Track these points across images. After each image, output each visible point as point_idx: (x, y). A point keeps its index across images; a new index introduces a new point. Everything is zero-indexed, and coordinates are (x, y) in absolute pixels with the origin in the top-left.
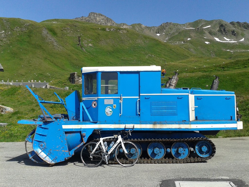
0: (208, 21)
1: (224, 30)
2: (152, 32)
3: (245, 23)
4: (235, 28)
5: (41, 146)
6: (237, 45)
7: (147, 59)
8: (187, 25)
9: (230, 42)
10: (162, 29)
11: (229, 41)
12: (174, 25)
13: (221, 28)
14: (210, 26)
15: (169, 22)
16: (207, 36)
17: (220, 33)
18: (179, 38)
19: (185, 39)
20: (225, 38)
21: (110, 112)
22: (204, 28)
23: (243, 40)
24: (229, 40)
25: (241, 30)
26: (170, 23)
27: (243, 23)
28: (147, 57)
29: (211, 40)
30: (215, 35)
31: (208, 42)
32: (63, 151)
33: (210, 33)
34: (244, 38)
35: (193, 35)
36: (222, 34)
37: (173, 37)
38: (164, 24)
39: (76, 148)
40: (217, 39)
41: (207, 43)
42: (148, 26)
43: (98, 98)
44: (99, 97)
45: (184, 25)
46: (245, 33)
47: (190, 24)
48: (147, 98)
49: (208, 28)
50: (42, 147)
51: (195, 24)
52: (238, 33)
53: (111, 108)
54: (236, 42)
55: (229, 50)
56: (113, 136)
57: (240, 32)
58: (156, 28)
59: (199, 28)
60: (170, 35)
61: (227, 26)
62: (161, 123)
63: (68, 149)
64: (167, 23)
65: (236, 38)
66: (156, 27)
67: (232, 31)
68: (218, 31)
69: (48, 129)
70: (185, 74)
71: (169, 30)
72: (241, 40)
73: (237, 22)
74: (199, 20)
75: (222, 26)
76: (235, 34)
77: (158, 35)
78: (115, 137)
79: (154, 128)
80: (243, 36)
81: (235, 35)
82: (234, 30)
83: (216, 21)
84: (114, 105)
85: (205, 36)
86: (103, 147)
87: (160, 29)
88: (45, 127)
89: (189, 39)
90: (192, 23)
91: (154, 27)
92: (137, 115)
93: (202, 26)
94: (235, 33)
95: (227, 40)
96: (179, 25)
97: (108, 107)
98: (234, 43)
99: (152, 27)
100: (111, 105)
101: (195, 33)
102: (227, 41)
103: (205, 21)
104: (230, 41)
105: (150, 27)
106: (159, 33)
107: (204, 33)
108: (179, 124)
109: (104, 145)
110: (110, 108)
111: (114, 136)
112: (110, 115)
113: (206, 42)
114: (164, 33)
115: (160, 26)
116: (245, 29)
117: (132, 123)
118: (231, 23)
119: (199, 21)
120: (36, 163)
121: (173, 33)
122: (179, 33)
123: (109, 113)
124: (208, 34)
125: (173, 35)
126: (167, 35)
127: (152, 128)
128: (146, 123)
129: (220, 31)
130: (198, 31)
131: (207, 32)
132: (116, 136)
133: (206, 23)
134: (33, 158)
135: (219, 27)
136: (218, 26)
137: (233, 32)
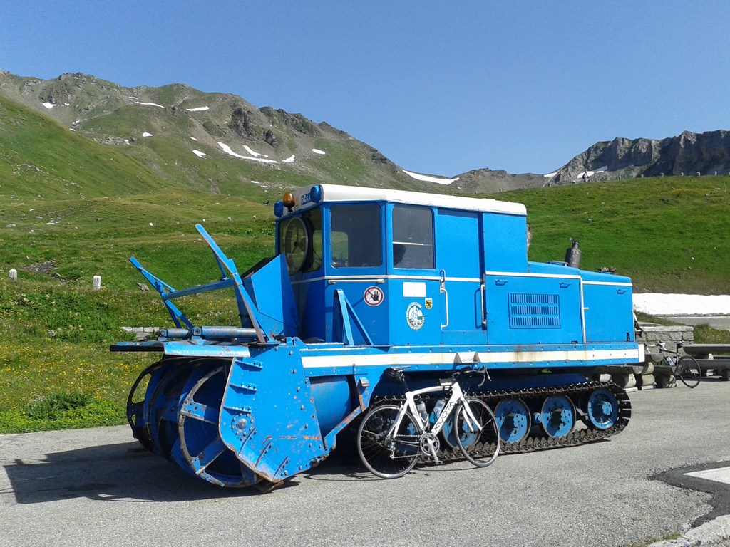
0: (201, 94)
1: (245, 125)
2: (27, 92)
3: (298, 116)
4: (273, 124)
5: (240, 426)
6: (277, 170)
7: (19, 178)
8: (141, 94)
9: (259, 160)
10: (63, 91)
11: (257, 158)
12: (101, 84)
13: (238, 118)
14: (207, 108)
15: (85, 74)
16: (199, 134)
17: (234, 133)
18: (117, 127)
19: (135, 131)
20: (246, 147)
21: (420, 318)
22: (191, 110)
23: (291, 159)
24: (256, 154)
25: (288, 132)
26: (88, 78)
27: (293, 115)
28: (16, 171)
29: (209, 147)
30: (221, 134)
31: (202, 151)
32: (307, 438)
33: (208, 127)
34: (293, 156)
35: (158, 124)
36: (240, 135)
37: (97, 120)
38: (69, 76)
39: (340, 427)
40: (226, 149)
41: (199, 154)
42: (14, 74)
43: (386, 279)
44: (389, 276)
45: (131, 90)
46: (297, 142)
47: (148, 91)
48: (499, 283)
49: (203, 112)
50: (240, 431)
51: (166, 94)
52: (280, 140)
53: (419, 309)
54: (275, 162)
55: (256, 182)
56: (439, 385)
57: (285, 137)
58: (42, 86)
59: (176, 108)
60: (88, 114)
61: (252, 117)
62: (531, 350)
63: (319, 430)
64: (78, 74)
65: (276, 152)
66: (41, 80)
67: (266, 132)
68: (230, 126)
69: (259, 369)
70: (183, 235)
71: (86, 97)
72: (288, 160)
73: (279, 111)
74: (175, 84)
75: (239, 113)
76: (274, 141)
77: (48, 105)
78: (444, 388)
79: (518, 362)
80: (292, 148)
81: (271, 144)
82: (269, 131)
83: (225, 96)
84: (426, 299)
85: (193, 133)
86: (418, 418)
87: (57, 90)
88: (252, 364)
89: (146, 135)
90: (156, 89)
91: (35, 78)
92: (477, 327)
93: (185, 103)
94: (274, 138)
95: (252, 154)
96: (117, 88)
97: (413, 304)
98: (270, 165)
99: (27, 79)
100: (420, 300)
101: (165, 121)
102: (253, 156)
103: (195, 92)
104: (259, 157)
105: (21, 79)
106: (51, 102)
107: (191, 125)
108: (566, 349)
109: (419, 412)
110: (417, 307)
111: (442, 384)
112: (419, 327)
113: (195, 152)
114: (68, 105)
115: (55, 80)
116: (297, 133)
117: (471, 349)
118: (262, 110)
119: (175, 88)
120: (219, 486)
121: (98, 110)
122: (117, 112)
123: (416, 321)
124: (201, 128)
125: (96, 115)
126: (76, 110)
127: (514, 363)
128: (501, 350)
129: (234, 126)
130: (173, 115)
131: (197, 123)
132: (445, 385)
133: (195, 97)
134: (207, 470)
135: (233, 116)
136: (230, 111)
137: (267, 134)
